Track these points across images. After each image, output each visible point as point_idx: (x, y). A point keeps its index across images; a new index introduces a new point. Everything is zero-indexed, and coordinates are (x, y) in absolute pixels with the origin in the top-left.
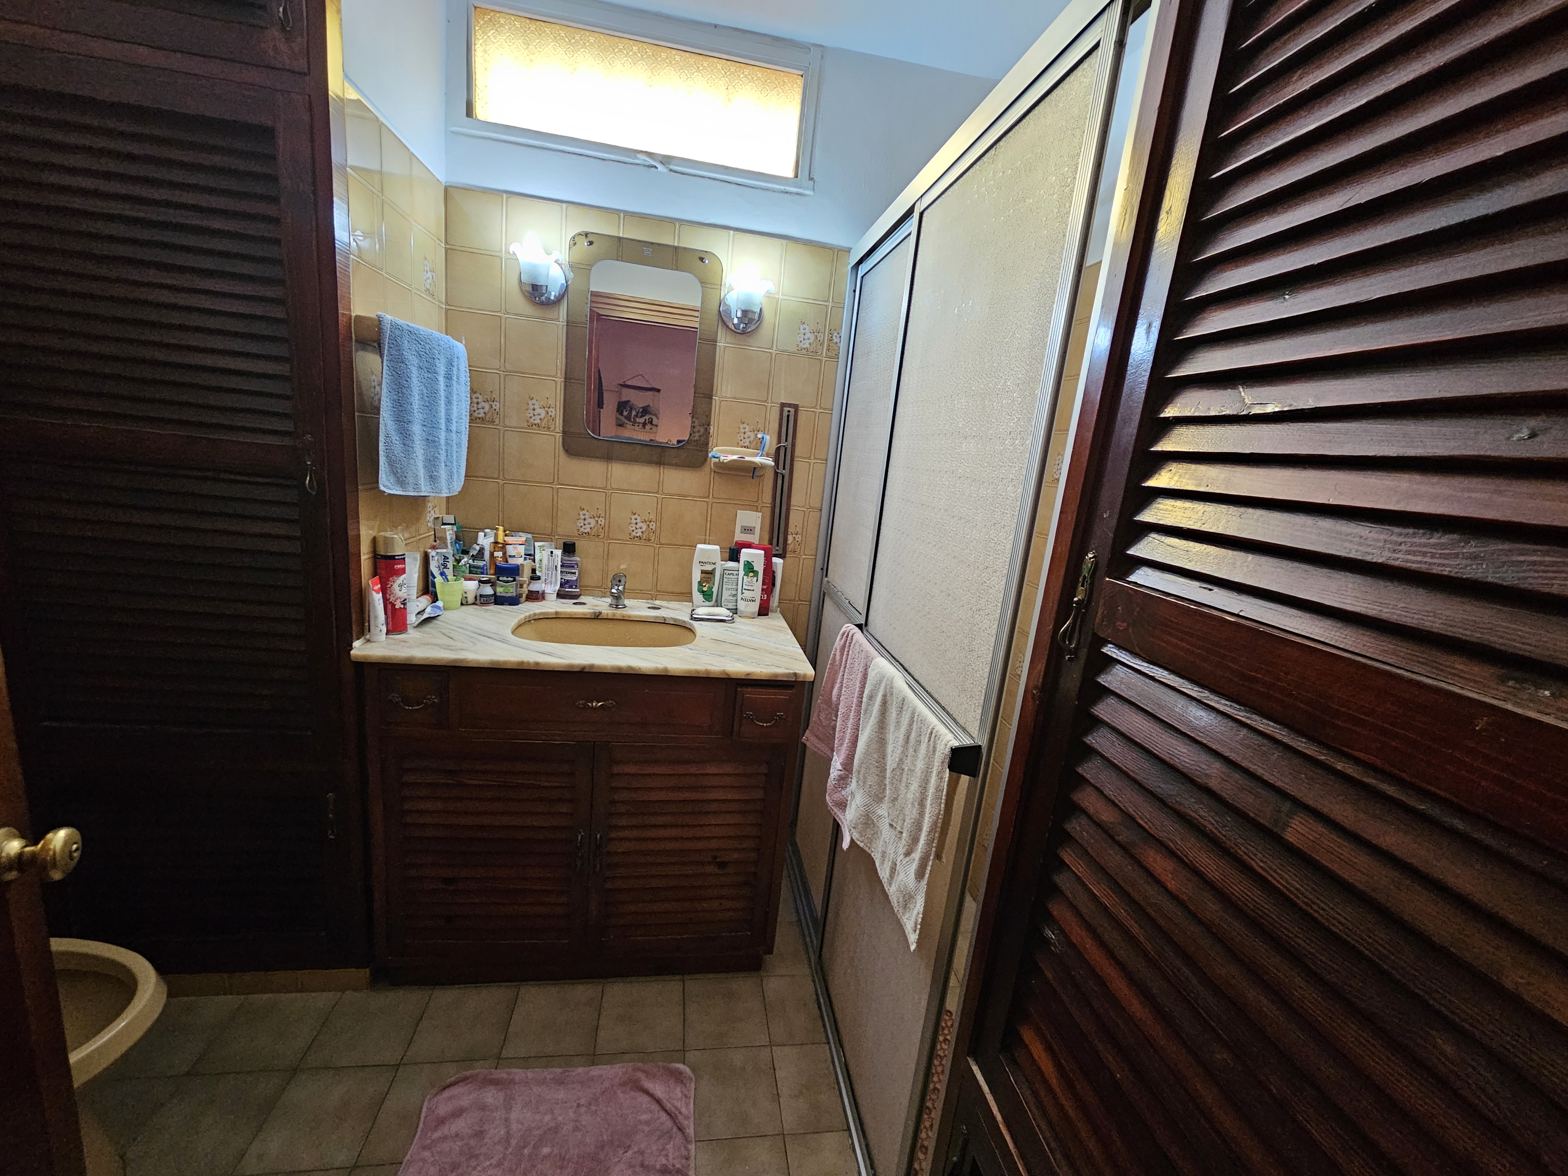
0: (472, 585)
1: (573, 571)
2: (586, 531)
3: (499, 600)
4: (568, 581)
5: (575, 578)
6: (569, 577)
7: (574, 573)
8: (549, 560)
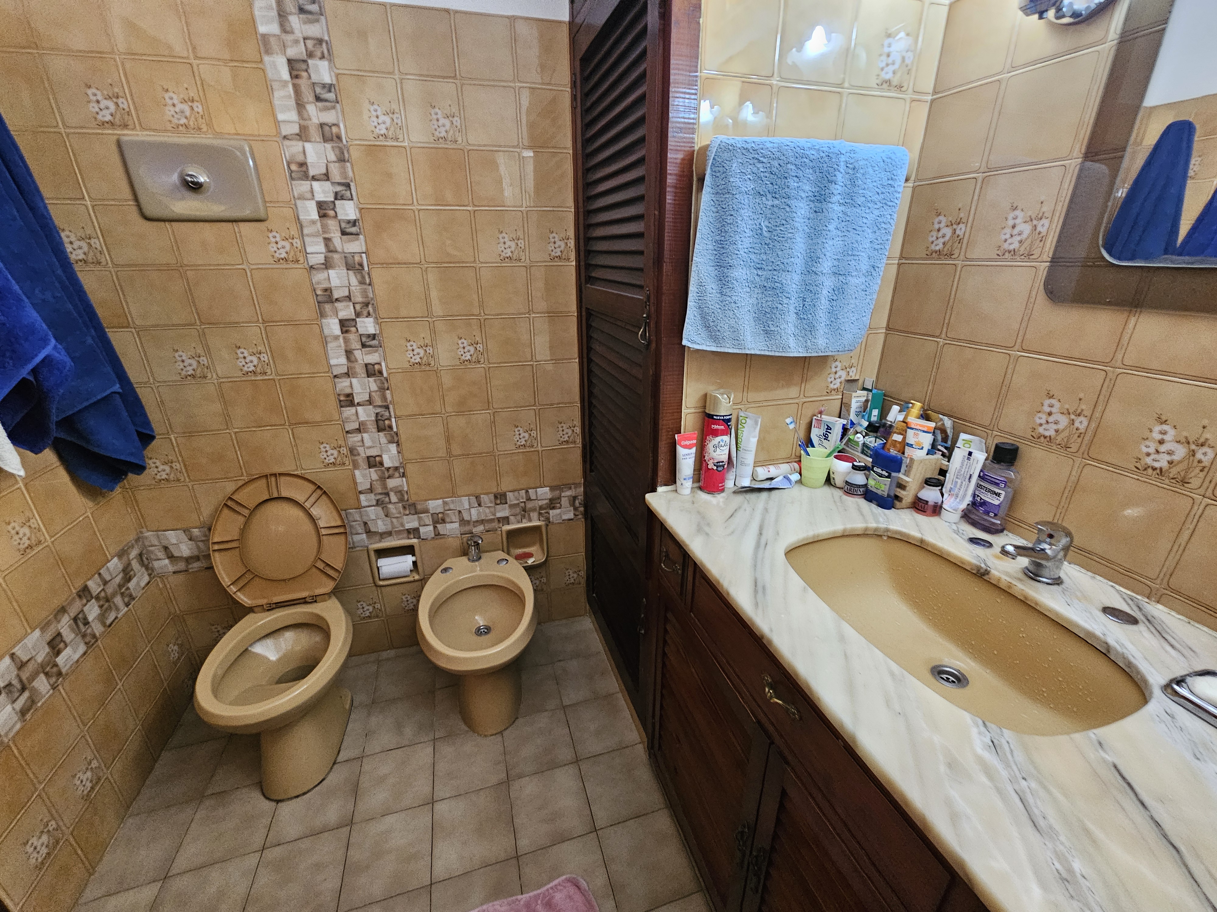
0: (842, 467)
1: (997, 491)
2: (1047, 434)
3: (869, 495)
4: (984, 503)
5: (996, 502)
6: (988, 498)
7: (999, 495)
8: (962, 464)
